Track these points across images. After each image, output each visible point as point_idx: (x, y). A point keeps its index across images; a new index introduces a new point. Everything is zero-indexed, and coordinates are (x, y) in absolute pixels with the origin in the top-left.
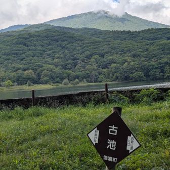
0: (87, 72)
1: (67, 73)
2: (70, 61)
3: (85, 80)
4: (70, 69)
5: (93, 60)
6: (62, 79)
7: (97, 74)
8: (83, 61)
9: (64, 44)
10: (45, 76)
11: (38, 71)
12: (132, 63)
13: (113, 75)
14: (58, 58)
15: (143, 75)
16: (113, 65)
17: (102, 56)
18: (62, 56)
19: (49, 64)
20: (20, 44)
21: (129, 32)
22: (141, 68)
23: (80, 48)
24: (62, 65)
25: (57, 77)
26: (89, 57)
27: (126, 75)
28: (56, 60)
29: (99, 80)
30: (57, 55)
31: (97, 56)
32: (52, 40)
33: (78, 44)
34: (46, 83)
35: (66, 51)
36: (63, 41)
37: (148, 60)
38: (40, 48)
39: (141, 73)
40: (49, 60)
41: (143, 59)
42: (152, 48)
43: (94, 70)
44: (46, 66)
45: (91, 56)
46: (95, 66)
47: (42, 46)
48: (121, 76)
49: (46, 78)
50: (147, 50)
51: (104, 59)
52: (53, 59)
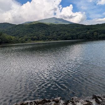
0: (53, 37)
2: (47, 33)
4: (48, 36)
6: (46, 39)
9: (45, 28)
11: (38, 36)
12: (68, 34)
15: (71, 38)
16: (62, 35)
17: (58, 32)
20: (31, 28)
21: (65, 24)
23: (50, 29)
24: (45, 35)
25: (44, 38)
26: (53, 32)
27: (66, 38)
28: (43, 33)
29: (57, 39)
31: (56, 32)
34: (41, 40)
35: (46, 30)
38: (37, 29)
40: (41, 33)
41: (71, 33)
42: (74, 30)
44: (40, 35)
46: (56, 35)
47: (38, 28)
49: (41, 39)
50: (72, 30)
51: (58, 33)
52: (42, 33)
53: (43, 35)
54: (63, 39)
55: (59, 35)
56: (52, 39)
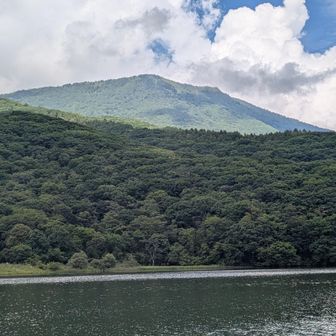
0: (137, 233)
1: (82, 235)
2: (85, 202)
3: (131, 256)
4: (85, 224)
5: (149, 202)
6: (68, 250)
7: (165, 242)
8: (123, 203)
9: (66, 154)
10: (20, 239)
12: (264, 217)
13: (211, 246)
14: (51, 191)
15: (293, 251)
16: (211, 219)
17: (176, 192)
18: (61, 185)
19: (28, 205)
21: (236, 135)
22: (288, 232)
23: (111, 167)
24: (64, 212)
25: (54, 245)
26: (139, 194)
27: (247, 247)
28: (45, 198)
29: (171, 257)
30: (48, 184)
31: (161, 193)
32: (33, 143)
33: (107, 157)
34: (21, 259)
35: (73, 174)
36: (65, 145)
37: (304, 212)
39: (288, 244)
40: (26, 194)
41: (290, 206)
42: (311, 180)
43: (157, 229)
45: (145, 190)
46: (157, 219)
48: (233, 251)
50: (299, 184)
51: (183, 202)
52: (37, 193)
53: (49, 213)
54: (222, 254)
55: (187, 222)
56: (128, 249)
